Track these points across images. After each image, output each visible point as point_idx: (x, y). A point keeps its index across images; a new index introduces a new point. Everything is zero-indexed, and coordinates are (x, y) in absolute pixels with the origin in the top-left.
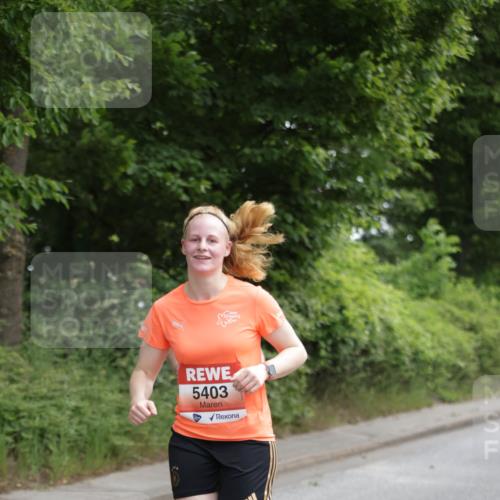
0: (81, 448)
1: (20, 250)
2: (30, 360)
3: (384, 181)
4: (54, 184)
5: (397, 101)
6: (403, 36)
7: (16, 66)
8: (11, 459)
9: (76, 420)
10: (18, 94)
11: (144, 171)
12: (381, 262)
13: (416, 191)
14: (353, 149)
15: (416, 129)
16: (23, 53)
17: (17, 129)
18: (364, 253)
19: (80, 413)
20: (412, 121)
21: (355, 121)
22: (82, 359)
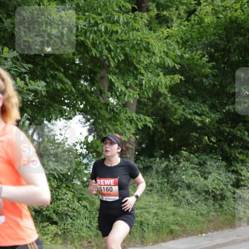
0: (157, 230)
1: (133, 145)
7: (132, 68)
9: (155, 218)
10: (131, 80)
16: (135, 63)
17: (131, 94)
19: (157, 215)
22: (158, 192)
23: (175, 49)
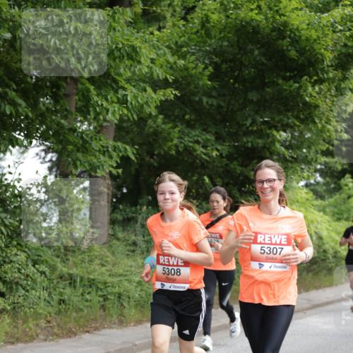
0: (142, 305)
2: (113, 253)
3: (319, 152)
4: (128, 147)
5: (327, 105)
6: (331, 68)
7: (109, 81)
8: (102, 310)
9: (139, 289)
11: (181, 143)
12: (316, 199)
14: (301, 133)
15: (337, 121)
16: (113, 74)
18: (306, 193)
19: (141, 285)
20: (335, 117)
21: (302, 116)
22: (143, 253)
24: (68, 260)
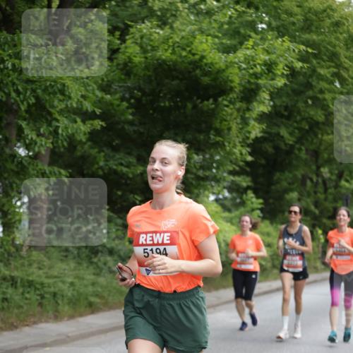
0: (74, 303)
2: (49, 258)
4: (63, 172)
7: (44, 113)
9: (71, 288)
10: (45, 127)
11: (107, 165)
12: (224, 212)
13: (242, 177)
14: (211, 155)
15: (242, 146)
17: (43, 143)
18: (216, 207)
19: (73, 285)
20: (240, 142)
22: (75, 258)
23: (93, 90)
24: (10, 264)
